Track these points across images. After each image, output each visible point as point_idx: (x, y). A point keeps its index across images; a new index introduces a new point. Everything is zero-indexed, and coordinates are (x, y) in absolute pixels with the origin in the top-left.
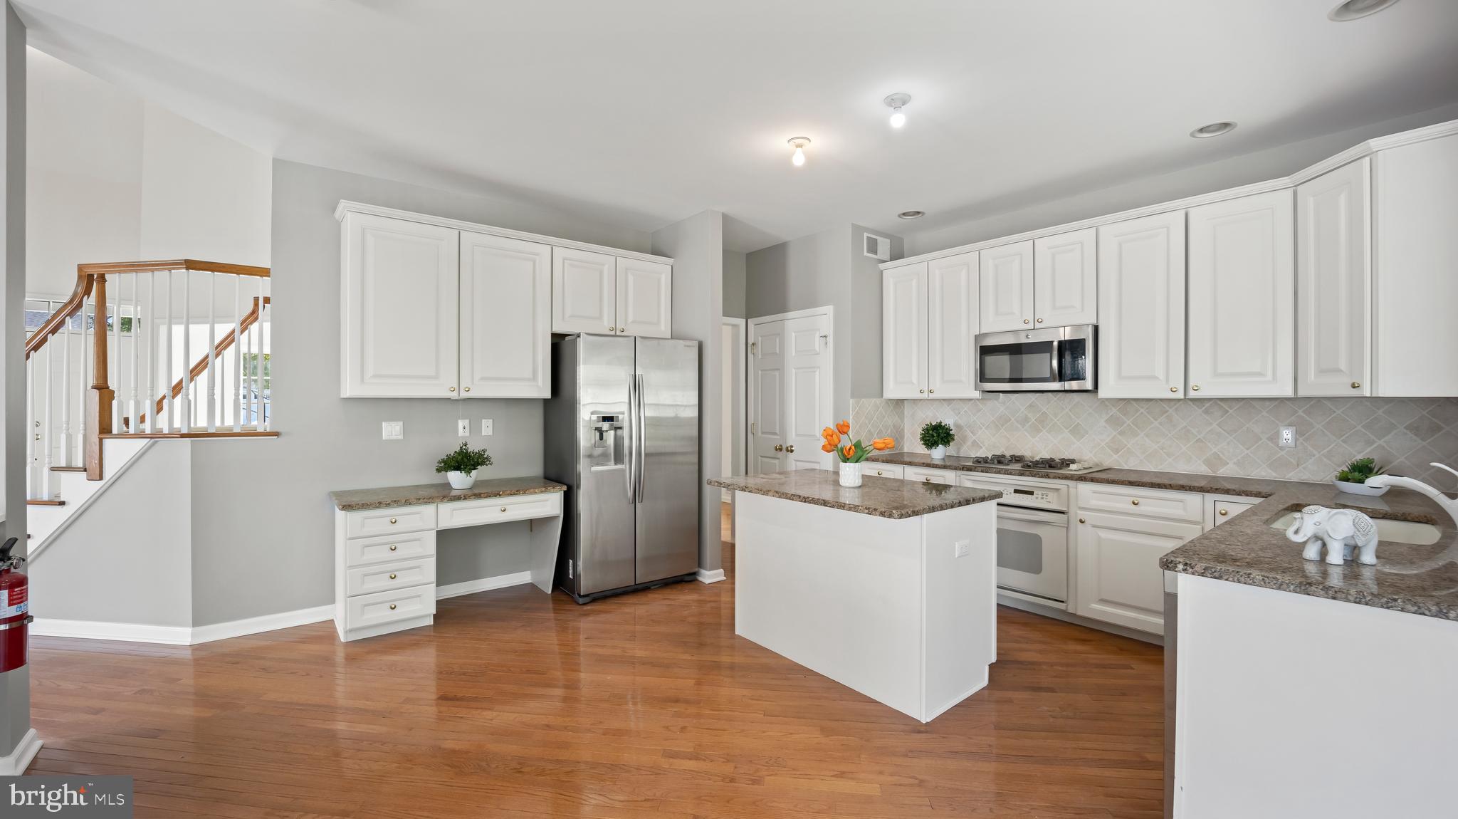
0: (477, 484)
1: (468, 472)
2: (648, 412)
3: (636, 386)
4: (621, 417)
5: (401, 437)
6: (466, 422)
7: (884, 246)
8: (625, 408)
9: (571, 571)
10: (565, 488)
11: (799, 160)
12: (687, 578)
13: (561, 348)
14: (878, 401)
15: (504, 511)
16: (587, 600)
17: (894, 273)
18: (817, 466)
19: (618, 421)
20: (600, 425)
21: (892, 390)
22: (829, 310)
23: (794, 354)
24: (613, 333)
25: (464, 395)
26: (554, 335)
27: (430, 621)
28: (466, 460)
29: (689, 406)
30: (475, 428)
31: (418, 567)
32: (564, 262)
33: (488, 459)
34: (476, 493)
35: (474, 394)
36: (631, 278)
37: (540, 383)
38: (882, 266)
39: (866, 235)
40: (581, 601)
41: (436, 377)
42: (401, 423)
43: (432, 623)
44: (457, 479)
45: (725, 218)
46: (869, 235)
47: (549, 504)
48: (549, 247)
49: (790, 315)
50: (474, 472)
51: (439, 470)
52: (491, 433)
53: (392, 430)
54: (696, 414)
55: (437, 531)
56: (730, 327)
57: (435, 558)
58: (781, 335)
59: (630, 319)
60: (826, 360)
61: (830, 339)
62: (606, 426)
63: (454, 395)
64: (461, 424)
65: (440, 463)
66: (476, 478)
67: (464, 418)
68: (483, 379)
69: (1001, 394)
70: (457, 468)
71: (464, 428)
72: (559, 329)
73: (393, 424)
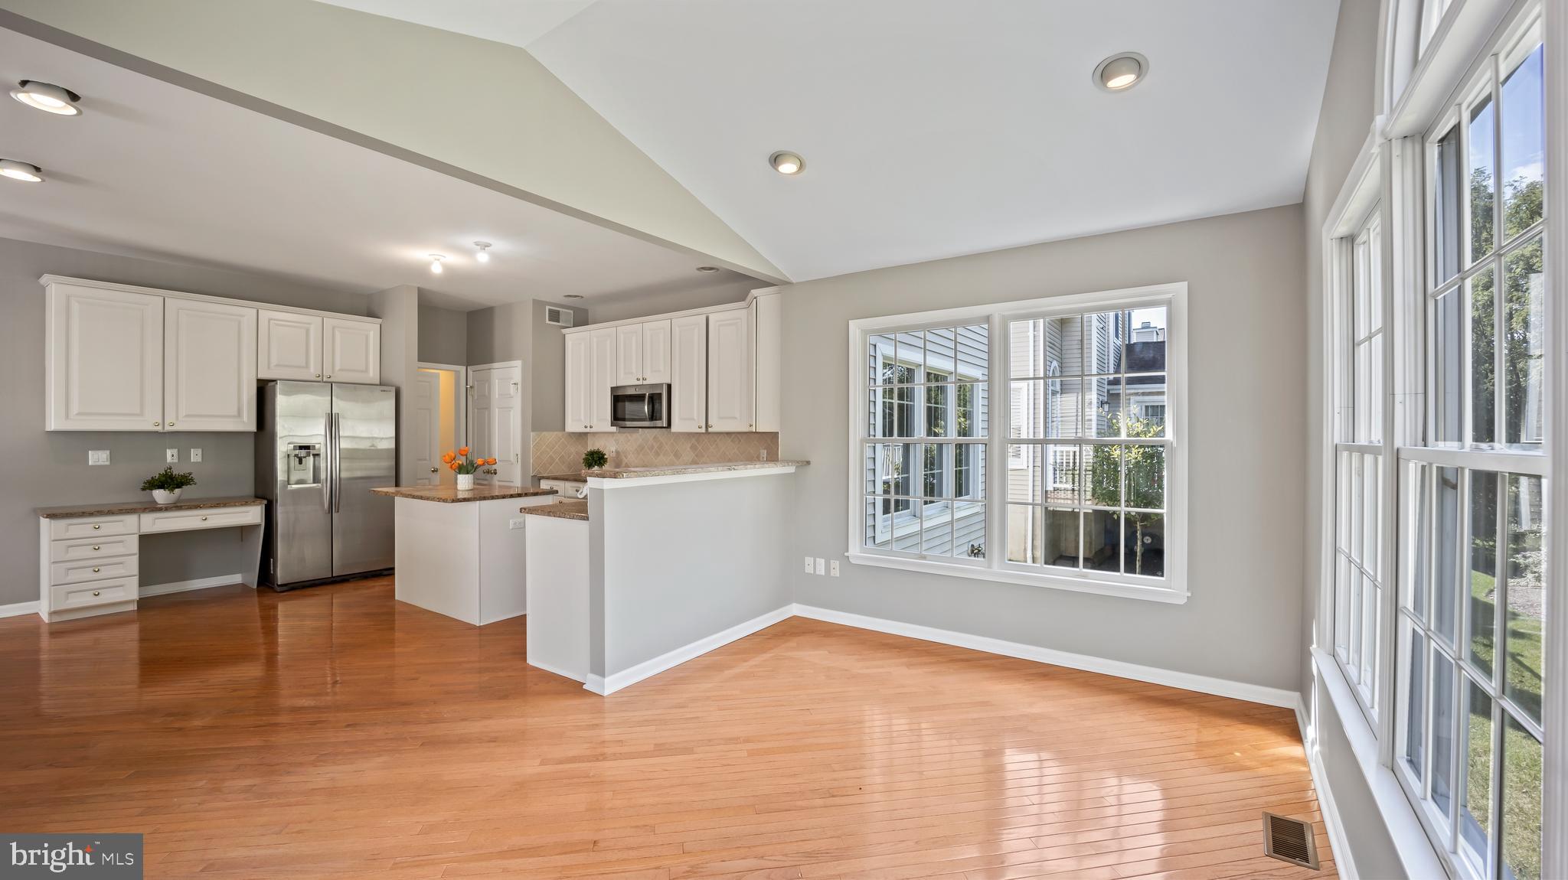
0: (178, 500)
1: (172, 490)
2: (345, 444)
3: (332, 422)
4: (317, 446)
5: (108, 463)
6: (175, 452)
7: (567, 314)
8: (322, 440)
9: (272, 568)
10: (265, 502)
11: (437, 269)
12: (385, 573)
13: (264, 392)
14: (560, 434)
15: (206, 519)
16: (285, 588)
17: (575, 338)
18: (512, 484)
19: (315, 449)
20: (297, 452)
21: (572, 426)
22: (518, 363)
23: (497, 396)
24: (319, 379)
25: (168, 428)
26: (259, 381)
27: (134, 607)
28: (169, 481)
29: (386, 438)
30: (183, 455)
31: (121, 563)
32: (269, 322)
33: (192, 480)
34: (176, 506)
35: (178, 427)
36: (338, 335)
37: (245, 419)
38: (564, 331)
39: (547, 308)
40: (278, 589)
41: (141, 414)
42: (108, 452)
43: (136, 609)
44: (160, 496)
45: (419, 290)
46: (551, 308)
47: (253, 515)
48: (255, 311)
49: (496, 365)
50: (177, 491)
51: (144, 489)
52: (200, 460)
53: (98, 458)
54: (393, 446)
55: (140, 536)
56: (454, 373)
57: (138, 555)
58: (488, 381)
59: (337, 368)
60: (517, 403)
61: (519, 386)
62: (303, 453)
63: (159, 429)
64: (169, 453)
65: (145, 483)
66: (180, 496)
67: (171, 447)
68: (187, 416)
69: (640, 429)
70: (161, 486)
71: (173, 456)
72: (262, 376)
73: (100, 453)
